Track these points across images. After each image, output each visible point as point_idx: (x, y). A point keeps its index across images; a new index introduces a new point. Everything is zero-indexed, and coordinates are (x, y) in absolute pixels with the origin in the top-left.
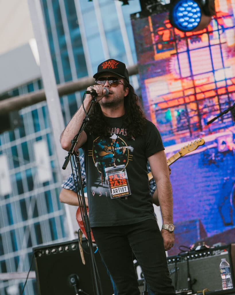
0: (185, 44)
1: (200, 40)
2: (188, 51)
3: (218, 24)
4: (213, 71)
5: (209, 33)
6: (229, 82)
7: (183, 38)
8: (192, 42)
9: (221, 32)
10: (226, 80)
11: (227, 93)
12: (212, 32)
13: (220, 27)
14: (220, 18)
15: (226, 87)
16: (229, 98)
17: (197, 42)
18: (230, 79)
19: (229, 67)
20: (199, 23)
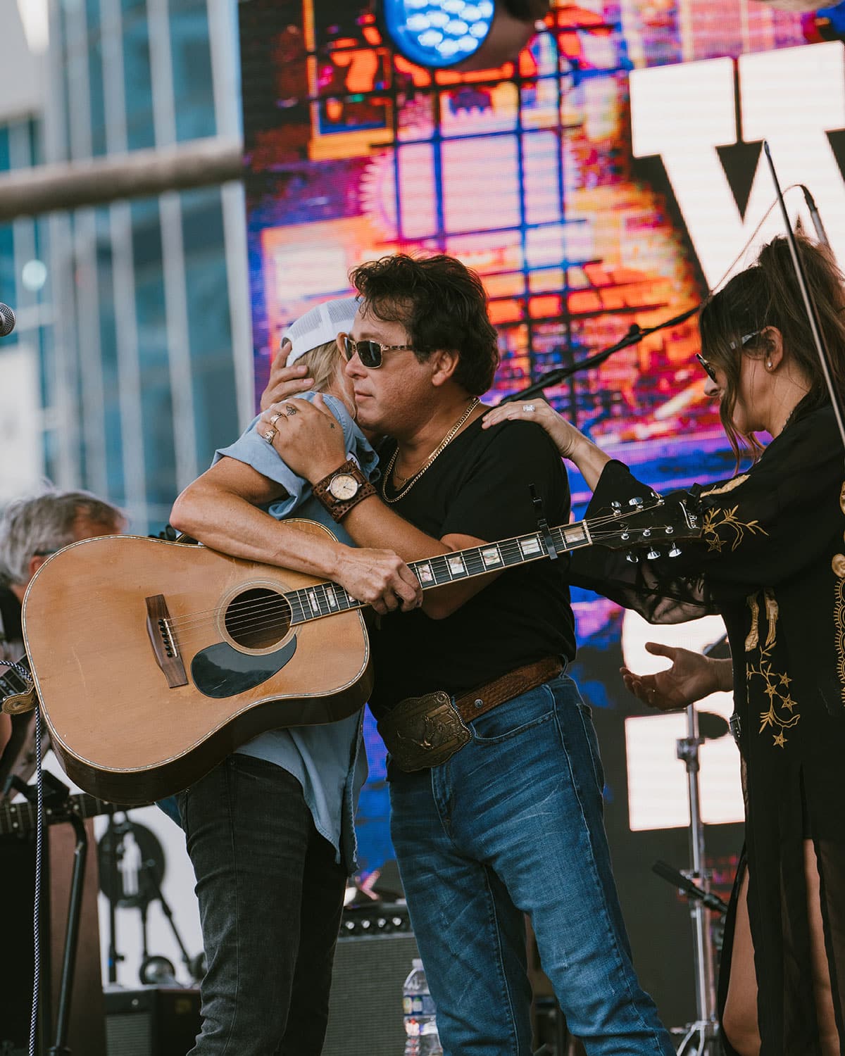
0: (429, 114)
1: (485, 103)
2: (437, 140)
3: (560, 52)
4: (523, 227)
5: (524, 82)
6: (578, 278)
7: (425, 90)
8: (455, 108)
9: (567, 82)
10: (565, 265)
11: (565, 316)
12: (533, 80)
13: (566, 66)
14: (571, 30)
15: (564, 295)
16: (568, 333)
17: (475, 112)
18: (583, 264)
19: (581, 221)
20: (484, 42)
